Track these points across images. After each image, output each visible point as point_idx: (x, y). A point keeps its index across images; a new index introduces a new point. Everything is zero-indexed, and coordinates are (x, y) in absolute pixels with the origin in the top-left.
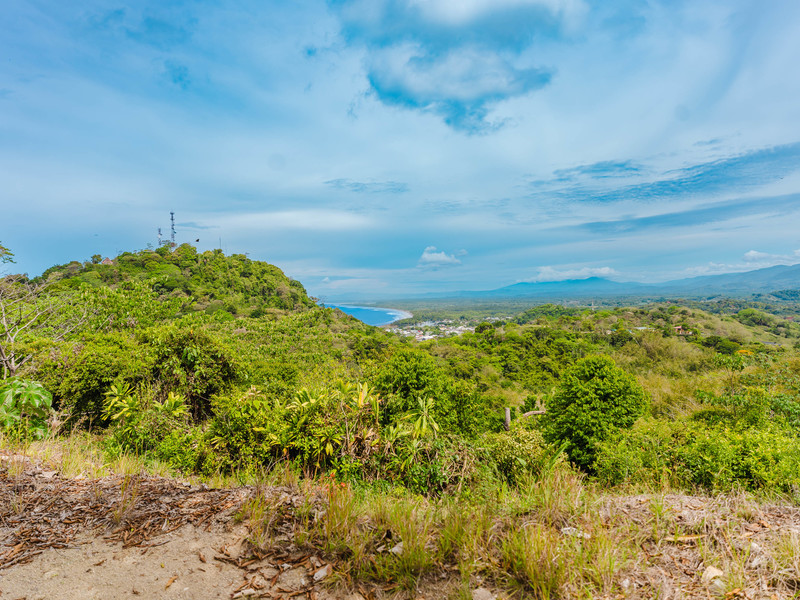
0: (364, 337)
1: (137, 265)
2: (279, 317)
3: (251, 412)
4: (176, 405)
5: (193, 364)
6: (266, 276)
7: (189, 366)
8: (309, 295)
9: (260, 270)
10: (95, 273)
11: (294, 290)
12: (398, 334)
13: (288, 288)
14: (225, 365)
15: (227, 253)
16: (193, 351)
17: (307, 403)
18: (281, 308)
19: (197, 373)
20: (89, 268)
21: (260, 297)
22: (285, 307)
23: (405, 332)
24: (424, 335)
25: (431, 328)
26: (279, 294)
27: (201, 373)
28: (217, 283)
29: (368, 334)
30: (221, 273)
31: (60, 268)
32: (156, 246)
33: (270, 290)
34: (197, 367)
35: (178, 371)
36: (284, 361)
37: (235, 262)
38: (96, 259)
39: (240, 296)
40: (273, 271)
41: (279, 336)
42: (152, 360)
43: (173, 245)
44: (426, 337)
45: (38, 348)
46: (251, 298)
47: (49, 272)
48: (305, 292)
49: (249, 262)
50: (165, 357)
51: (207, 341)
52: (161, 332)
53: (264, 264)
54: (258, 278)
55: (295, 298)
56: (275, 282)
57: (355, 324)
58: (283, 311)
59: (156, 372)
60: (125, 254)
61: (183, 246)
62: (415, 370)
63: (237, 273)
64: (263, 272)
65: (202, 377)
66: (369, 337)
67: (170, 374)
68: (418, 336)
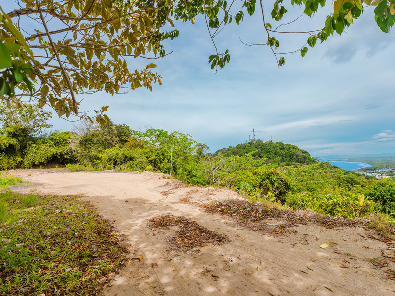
0: (343, 176)
1: (243, 148)
2: (298, 166)
3: (305, 202)
4: (271, 197)
5: (274, 183)
6: (291, 150)
7: (272, 183)
8: (311, 157)
9: (288, 147)
10: (230, 152)
11: (304, 155)
12: (364, 175)
13: (301, 154)
14: (286, 183)
15: (274, 142)
16: (274, 178)
17: (332, 201)
18: (298, 162)
19: (275, 186)
20: (228, 150)
21: (289, 158)
22: (301, 162)
23: (368, 174)
24: (381, 175)
25: (386, 172)
26: (297, 157)
27: (277, 186)
28: (271, 153)
29: (345, 174)
30: (272, 150)
31: (220, 151)
32: (248, 141)
33: (293, 155)
34: (275, 184)
35: (268, 185)
36: (307, 184)
37: (278, 145)
38: (230, 147)
39: (280, 158)
40: (294, 147)
41: (303, 173)
42: (259, 180)
43: (254, 140)
44: (383, 177)
45: (223, 175)
46: (285, 159)
47: (217, 152)
48: (309, 155)
49: (283, 144)
50: (263, 180)
51: (278, 174)
52: (262, 170)
53: (290, 145)
54: (288, 151)
55: (305, 158)
56: (295, 152)
57: (337, 170)
58: (299, 164)
59: (261, 185)
60: (239, 145)
61: (258, 140)
62: (389, 192)
63: (279, 149)
64: (290, 148)
65: (278, 188)
66: (346, 176)
67: (266, 186)
68: (377, 176)
